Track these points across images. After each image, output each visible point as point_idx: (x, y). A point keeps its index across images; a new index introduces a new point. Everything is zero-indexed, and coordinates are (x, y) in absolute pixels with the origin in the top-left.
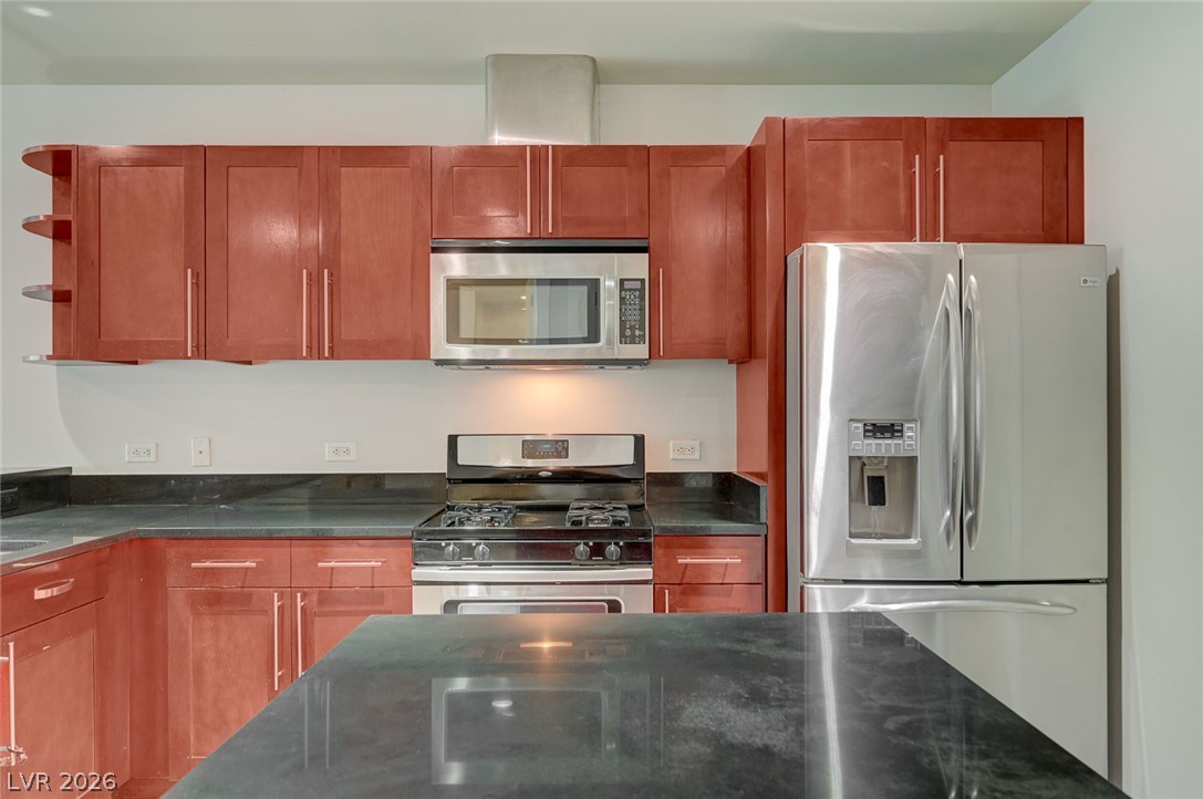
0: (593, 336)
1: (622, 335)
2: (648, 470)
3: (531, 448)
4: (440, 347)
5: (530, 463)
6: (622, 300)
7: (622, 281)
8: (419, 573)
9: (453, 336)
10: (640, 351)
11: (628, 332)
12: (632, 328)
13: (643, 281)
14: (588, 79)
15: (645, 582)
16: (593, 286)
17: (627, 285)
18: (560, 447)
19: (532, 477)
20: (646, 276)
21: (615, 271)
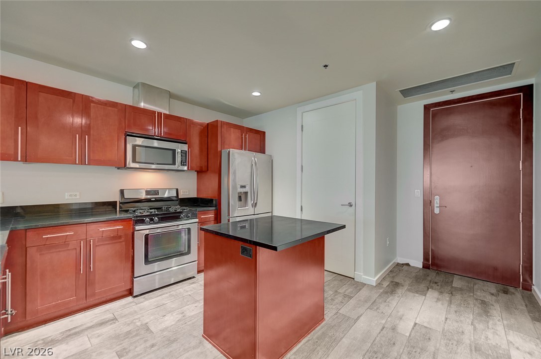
0: (174, 164)
1: (181, 164)
2: (179, 197)
3: (148, 193)
4: (130, 163)
5: (149, 197)
6: (182, 155)
7: (181, 151)
8: (137, 228)
9: (134, 161)
10: (186, 168)
11: (183, 163)
12: (184, 162)
13: (186, 151)
14: (169, 97)
15: (196, 222)
16: (174, 151)
17: (183, 152)
18: (156, 192)
19: (149, 200)
20: (187, 150)
21: (179, 148)
